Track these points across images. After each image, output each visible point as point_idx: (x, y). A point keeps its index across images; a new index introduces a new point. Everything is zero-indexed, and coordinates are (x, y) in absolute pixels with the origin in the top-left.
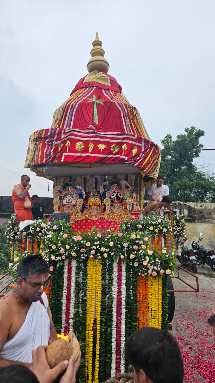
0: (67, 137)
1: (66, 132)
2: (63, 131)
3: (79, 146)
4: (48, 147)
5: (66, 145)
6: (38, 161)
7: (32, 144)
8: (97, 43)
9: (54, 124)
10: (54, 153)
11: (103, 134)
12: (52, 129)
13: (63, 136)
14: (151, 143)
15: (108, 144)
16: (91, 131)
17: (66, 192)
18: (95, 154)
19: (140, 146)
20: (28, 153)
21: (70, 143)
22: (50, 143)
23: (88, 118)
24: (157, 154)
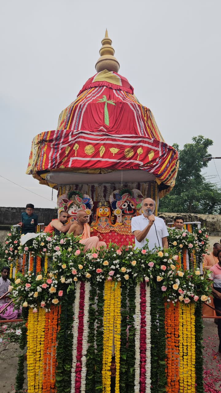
0: (75, 139)
1: (74, 134)
2: (71, 133)
3: (89, 150)
4: (54, 150)
5: (74, 148)
6: (42, 166)
7: (36, 148)
8: (107, 42)
9: (60, 126)
10: (60, 157)
11: (115, 137)
12: (58, 131)
13: (70, 139)
14: (168, 147)
15: (121, 148)
16: (102, 133)
17: (72, 202)
18: (107, 159)
19: (157, 150)
20: (31, 157)
21: (78, 146)
22: (56, 147)
23: (98, 118)
24: (175, 159)
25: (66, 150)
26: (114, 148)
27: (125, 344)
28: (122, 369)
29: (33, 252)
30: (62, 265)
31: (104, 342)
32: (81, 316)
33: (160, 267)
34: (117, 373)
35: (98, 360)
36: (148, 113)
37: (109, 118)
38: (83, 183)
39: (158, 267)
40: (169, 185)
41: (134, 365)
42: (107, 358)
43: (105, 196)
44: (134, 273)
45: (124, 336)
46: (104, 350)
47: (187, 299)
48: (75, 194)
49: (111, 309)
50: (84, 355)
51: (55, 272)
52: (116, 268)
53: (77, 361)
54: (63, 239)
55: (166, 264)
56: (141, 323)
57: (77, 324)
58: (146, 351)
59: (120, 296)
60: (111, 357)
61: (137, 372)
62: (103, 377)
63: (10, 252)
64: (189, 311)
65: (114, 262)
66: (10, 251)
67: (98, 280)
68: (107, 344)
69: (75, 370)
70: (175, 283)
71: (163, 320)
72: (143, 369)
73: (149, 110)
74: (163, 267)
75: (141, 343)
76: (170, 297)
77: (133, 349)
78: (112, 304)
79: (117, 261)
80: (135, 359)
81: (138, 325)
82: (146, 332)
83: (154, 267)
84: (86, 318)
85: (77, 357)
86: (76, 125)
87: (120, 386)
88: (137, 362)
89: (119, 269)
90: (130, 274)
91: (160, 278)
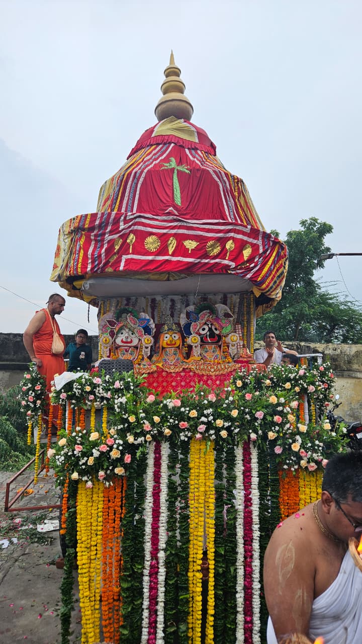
0: (130, 227)
1: (128, 218)
2: (122, 218)
3: (151, 243)
4: (96, 244)
5: (128, 241)
6: (77, 268)
7: (66, 241)
8: (173, 71)
9: (103, 206)
10: (105, 255)
11: (192, 223)
12: (103, 214)
13: (122, 226)
14: (273, 239)
15: (202, 240)
16: (171, 217)
17: (122, 324)
18: (180, 257)
19: (255, 244)
20: (57, 254)
21: (135, 238)
22: (99, 238)
23: (165, 195)
24: (283, 258)
25: (115, 243)
26: (190, 241)
27: (221, 532)
28: (218, 569)
29: (74, 401)
30: (129, 417)
31: (191, 530)
32: (156, 493)
33: (273, 418)
34: (211, 575)
35: (184, 557)
36: (239, 185)
37: (181, 193)
38: (138, 295)
39: (269, 418)
40: (274, 297)
41: (236, 562)
42: (195, 553)
43: (172, 315)
44: (235, 428)
45: (221, 521)
46: (191, 542)
47: (312, 464)
48: (126, 311)
49: (200, 481)
50: (162, 550)
51: (119, 427)
52: (208, 420)
53: (152, 559)
54: (118, 381)
55: (282, 414)
56: (245, 501)
57: (151, 505)
58: (252, 542)
59: (213, 462)
60: (202, 552)
61: (241, 572)
62: (190, 582)
63: (29, 403)
64: (315, 482)
65: (205, 412)
66: (29, 401)
67: (182, 438)
68: (195, 533)
69: (148, 571)
70: (294, 441)
71: (277, 496)
72: (249, 567)
73: (242, 181)
74: (277, 418)
75: (245, 530)
76: (288, 461)
77: (234, 540)
78: (201, 475)
79: (210, 411)
80: (237, 553)
81: (240, 505)
82: (252, 514)
83: (264, 418)
84: (163, 496)
85: (151, 553)
86: (130, 204)
87: (215, 594)
88: (240, 558)
89: (213, 421)
90: (228, 429)
91: (273, 434)
